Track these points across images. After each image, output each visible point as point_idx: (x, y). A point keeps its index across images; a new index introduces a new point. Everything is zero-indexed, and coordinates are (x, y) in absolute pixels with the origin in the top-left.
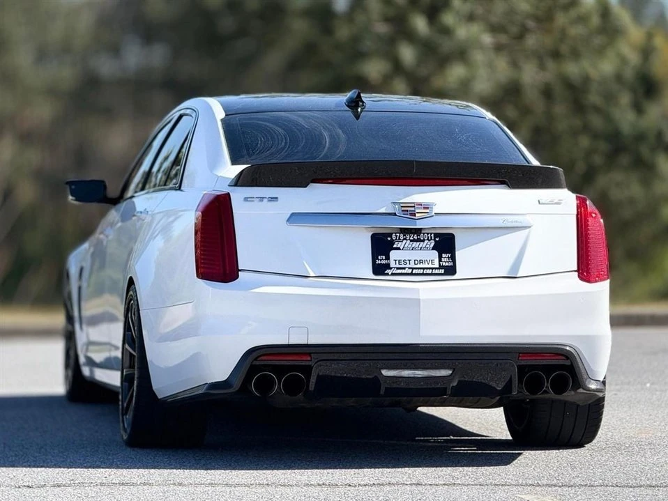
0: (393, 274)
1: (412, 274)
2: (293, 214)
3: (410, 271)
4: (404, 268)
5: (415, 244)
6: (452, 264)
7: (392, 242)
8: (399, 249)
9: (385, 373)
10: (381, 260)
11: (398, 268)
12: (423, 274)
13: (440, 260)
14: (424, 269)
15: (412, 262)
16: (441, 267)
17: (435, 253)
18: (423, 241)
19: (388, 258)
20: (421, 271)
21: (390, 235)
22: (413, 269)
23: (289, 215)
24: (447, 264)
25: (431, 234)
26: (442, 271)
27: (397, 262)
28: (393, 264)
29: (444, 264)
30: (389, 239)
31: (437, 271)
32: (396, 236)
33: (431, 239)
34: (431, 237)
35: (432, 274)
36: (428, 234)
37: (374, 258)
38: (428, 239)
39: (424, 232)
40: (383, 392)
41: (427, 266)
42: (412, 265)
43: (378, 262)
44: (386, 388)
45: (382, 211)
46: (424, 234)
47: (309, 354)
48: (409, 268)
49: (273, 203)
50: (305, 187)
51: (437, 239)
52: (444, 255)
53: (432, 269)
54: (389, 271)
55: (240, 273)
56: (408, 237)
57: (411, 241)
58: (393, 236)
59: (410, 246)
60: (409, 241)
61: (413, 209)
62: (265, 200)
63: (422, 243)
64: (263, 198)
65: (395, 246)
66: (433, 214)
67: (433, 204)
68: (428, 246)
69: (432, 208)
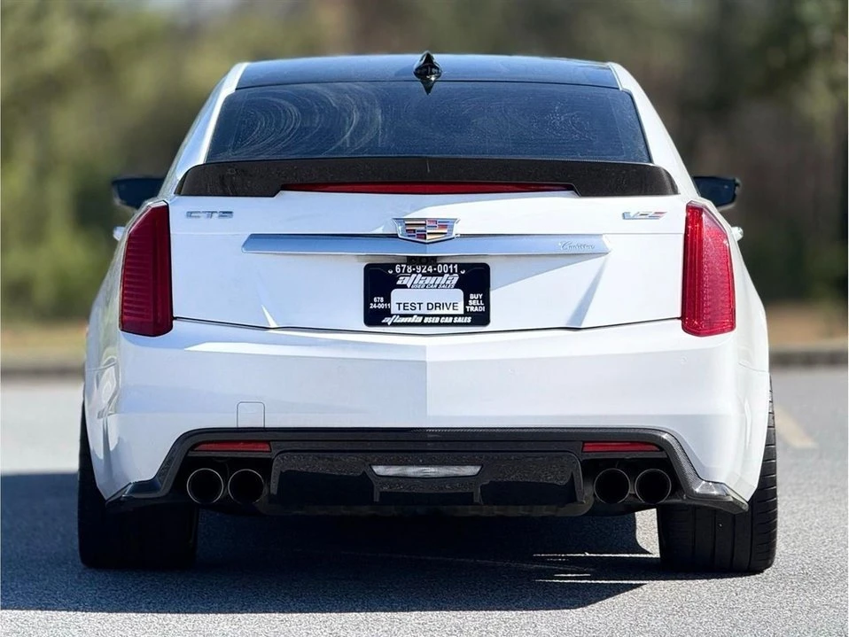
0: (394, 324)
1: (422, 324)
2: (253, 236)
3: (420, 320)
4: (411, 316)
5: (430, 280)
6: (483, 309)
7: (395, 277)
8: (404, 286)
9: (380, 470)
10: (378, 303)
11: (402, 316)
12: (439, 324)
13: (466, 303)
14: (440, 316)
15: (424, 307)
16: (466, 314)
17: (460, 293)
18: (442, 275)
19: (388, 300)
20: (437, 320)
21: (392, 266)
22: (424, 316)
23: (246, 237)
24: (476, 309)
25: (454, 264)
26: (469, 320)
27: (402, 306)
28: (394, 309)
29: (472, 309)
30: (391, 272)
31: (460, 320)
32: (402, 268)
33: (454, 272)
34: (454, 269)
35: (452, 324)
36: (449, 265)
37: (368, 300)
38: (449, 272)
39: (443, 261)
40: (377, 499)
41: (445, 311)
42: (424, 311)
43: (373, 306)
44: (381, 493)
45: (379, 231)
46: (443, 264)
47: (268, 442)
48: (419, 315)
49: (227, 220)
50: (273, 196)
51: (463, 272)
52: (472, 296)
53: (453, 316)
54: (388, 320)
55: (174, 322)
56: (419, 269)
57: (424, 275)
58: (397, 268)
59: (421, 282)
60: (420, 275)
61: (423, 228)
62: (215, 215)
63: (440, 278)
64: (212, 212)
65: (399, 283)
66: (454, 235)
67: (454, 221)
68: (448, 282)
69: (452, 227)
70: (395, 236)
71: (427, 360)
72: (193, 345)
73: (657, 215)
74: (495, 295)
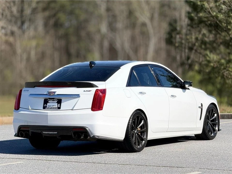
0: (47, 109)
1: (51, 109)
2: (30, 94)
3: (50, 108)
4: (49, 107)
5: (53, 102)
6: (60, 106)
7: (48, 101)
8: (49, 103)
10: (45, 105)
11: (48, 107)
12: (53, 109)
13: (58, 105)
14: (53, 107)
15: (52, 106)
16: (57, 107)
17: (57, 104)
18: (55, 101)
19: (47, 105)
20: (53, 108)
26: (57, 108)
28: (47, 106)
35: (55, 109)
36: (56, 99)
37: (44, 105)
40: (43, 137)
43: (44, 106)
45: (45, 93)
47: (29, 127)
49: (28, 92)
50: (34, 88)
51: (58, 100)
53: (55, 107)
54: (46, 108)
55: (20, 108)
57: (52, 101)
58: (48, 100)
61: (50, 93)
64: (26, 90)
66: (55, 94)
67: (55, 92)
70: (47, 94)
71: (48, 115)
72: (20, 112)
73: (90, 91)
74: (62, 104)
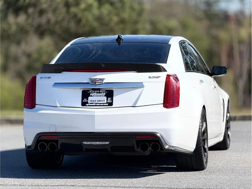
0: (89, 106)
1: (96, 106)
3: (95, 104)
4: (93, 103)
5: (98, 94)
6: (111, 102)
7: (90, 94)
8: (92, 96)
9: (84, 143)
10: (85, 100)
11: (91, 103)
12: (100, 106)
13: (107, 100)
14: (100, 103)
15: (96, 101)
16: (107, 103)
17: (106, 98)
18: (101, 93)
19: (87, 99)
20: (99, 104)
21: (89, 91)
22: (96, 103)
23: (54, 84)
24: (110, 102)
25: (104, 90)
26: (107, 104)
27: (91, 101)
28: (89, 102)
29: (108, 102)
30: (88, 92)
31: (105, 104)
32: (91, 91)
33: (104, 92)
34: (104, 91)
35: (103, 106)
36: (103, 90)
37: (82, 99)
38: (103, 92)
39: (102, 89)
40: (84, 150)
41: (102, 102)
42: (96, 102)
43: (83, 101)
44: (85, 149)
45: (85, 82)
46: (101, 90)
47: (57, 136)
48: (95, 103)
49: (49, 79)
50: (61, 73)
51: (106, 92)
52: (109, 98)
53: (104, 103)
54: (87, 105)
55: (36, 105)
56: (95, 91)
57: (97, 93)
58: (90, 91)
59: (96, 95)
60: (96, 93)
61: (95, 81)
62: (47, 78)
63: (101, 94)
64: (46, 77)
65: (90, 95)
66: (103, 83)
67: (104, 79)
68: (103, 95)
69: (103, 81)
70: (89, 83)
71: (95, 115)
72: (39, 111)
73: (158, 77)
74: (114, 98)
